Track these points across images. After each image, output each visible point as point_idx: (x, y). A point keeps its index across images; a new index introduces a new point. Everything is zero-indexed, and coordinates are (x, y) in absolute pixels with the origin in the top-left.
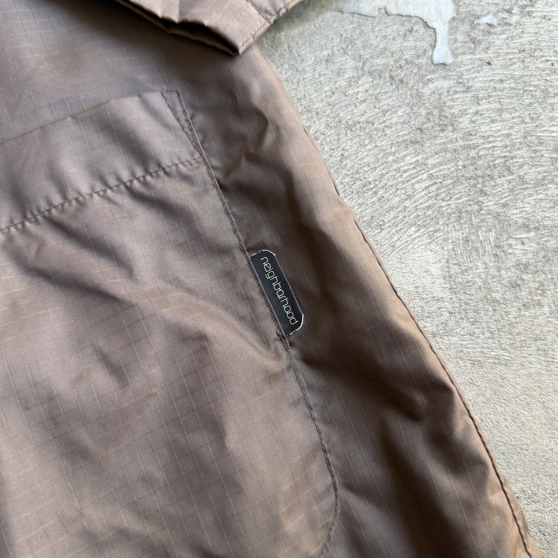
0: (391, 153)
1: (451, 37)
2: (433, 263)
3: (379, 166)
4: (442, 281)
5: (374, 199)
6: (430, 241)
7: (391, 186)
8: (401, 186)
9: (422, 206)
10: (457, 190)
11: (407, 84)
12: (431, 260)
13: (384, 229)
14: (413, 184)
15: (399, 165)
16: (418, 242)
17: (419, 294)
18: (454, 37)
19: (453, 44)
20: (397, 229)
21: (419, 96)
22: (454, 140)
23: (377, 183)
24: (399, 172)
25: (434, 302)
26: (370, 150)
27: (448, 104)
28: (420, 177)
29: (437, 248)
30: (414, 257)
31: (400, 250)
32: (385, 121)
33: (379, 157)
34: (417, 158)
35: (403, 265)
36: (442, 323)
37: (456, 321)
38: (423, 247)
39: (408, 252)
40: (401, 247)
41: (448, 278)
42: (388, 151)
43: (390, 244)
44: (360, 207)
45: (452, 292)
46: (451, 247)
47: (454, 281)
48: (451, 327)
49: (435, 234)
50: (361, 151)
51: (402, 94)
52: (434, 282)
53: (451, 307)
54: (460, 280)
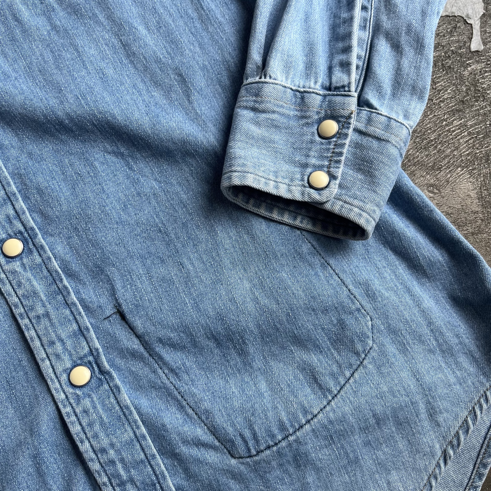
0: (444, 120)
1: (482, 29)
2: (472, 190)
3: (437, 129)
4: (477, 201)
5: (435, 151)
6: (470, 176)
7: (445, 142)
8: (451, 141)
9: (464, 154)
10: (486, 141)
11: (453, 68)
12: (471, 188)
13: (442, 170)
14: (459, 140)
15: (449, 127)
16: (463, 177)
17: (464, 210)
18: (484, 29)
19: (483, 35)
20: (450, 170)
21: (461, 77)
22: (484, 107)
23: (437, 140)
24: (450, 132)
25: (473, 214)
26: (431, 118)
27: (480, 81)
28: (463, 135)
29: (474, 180)
30: (460, 187)
31: (452, 183)
32: (440, 98)
33: (437, 123)
34: (461, 122)
35: (454, 193)
36: (477, 226)
37: (486, 225)
38: (465, 180)
39: (457, 184)
40: (452, 181)
41: (481, 199)
42: (442, 118)
43: (446, 180)
44: (427, 158)
45: (483, 207)
46: (482, 179)
47: (484, 200)
48: (483, 228)
49: (473, 171)
50: (425, 119)
51: (450, 77)
52: (473, 202)
53: (483, 217)
54: (488, 199)
